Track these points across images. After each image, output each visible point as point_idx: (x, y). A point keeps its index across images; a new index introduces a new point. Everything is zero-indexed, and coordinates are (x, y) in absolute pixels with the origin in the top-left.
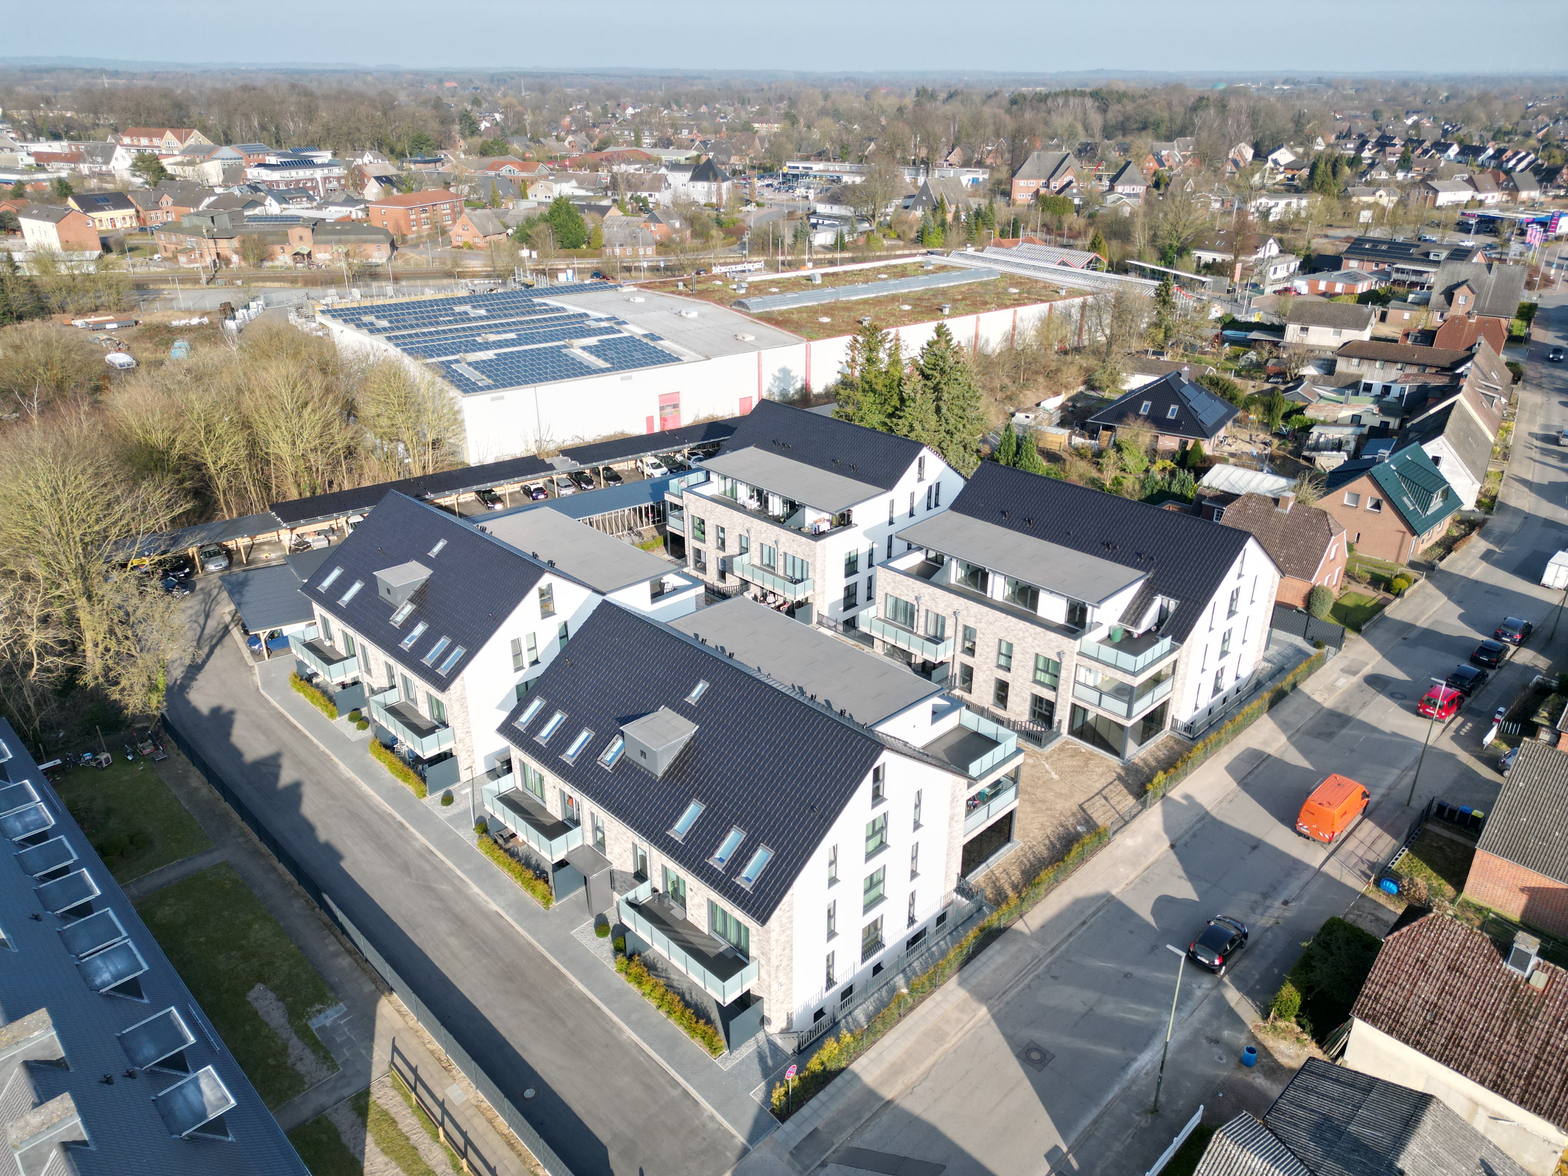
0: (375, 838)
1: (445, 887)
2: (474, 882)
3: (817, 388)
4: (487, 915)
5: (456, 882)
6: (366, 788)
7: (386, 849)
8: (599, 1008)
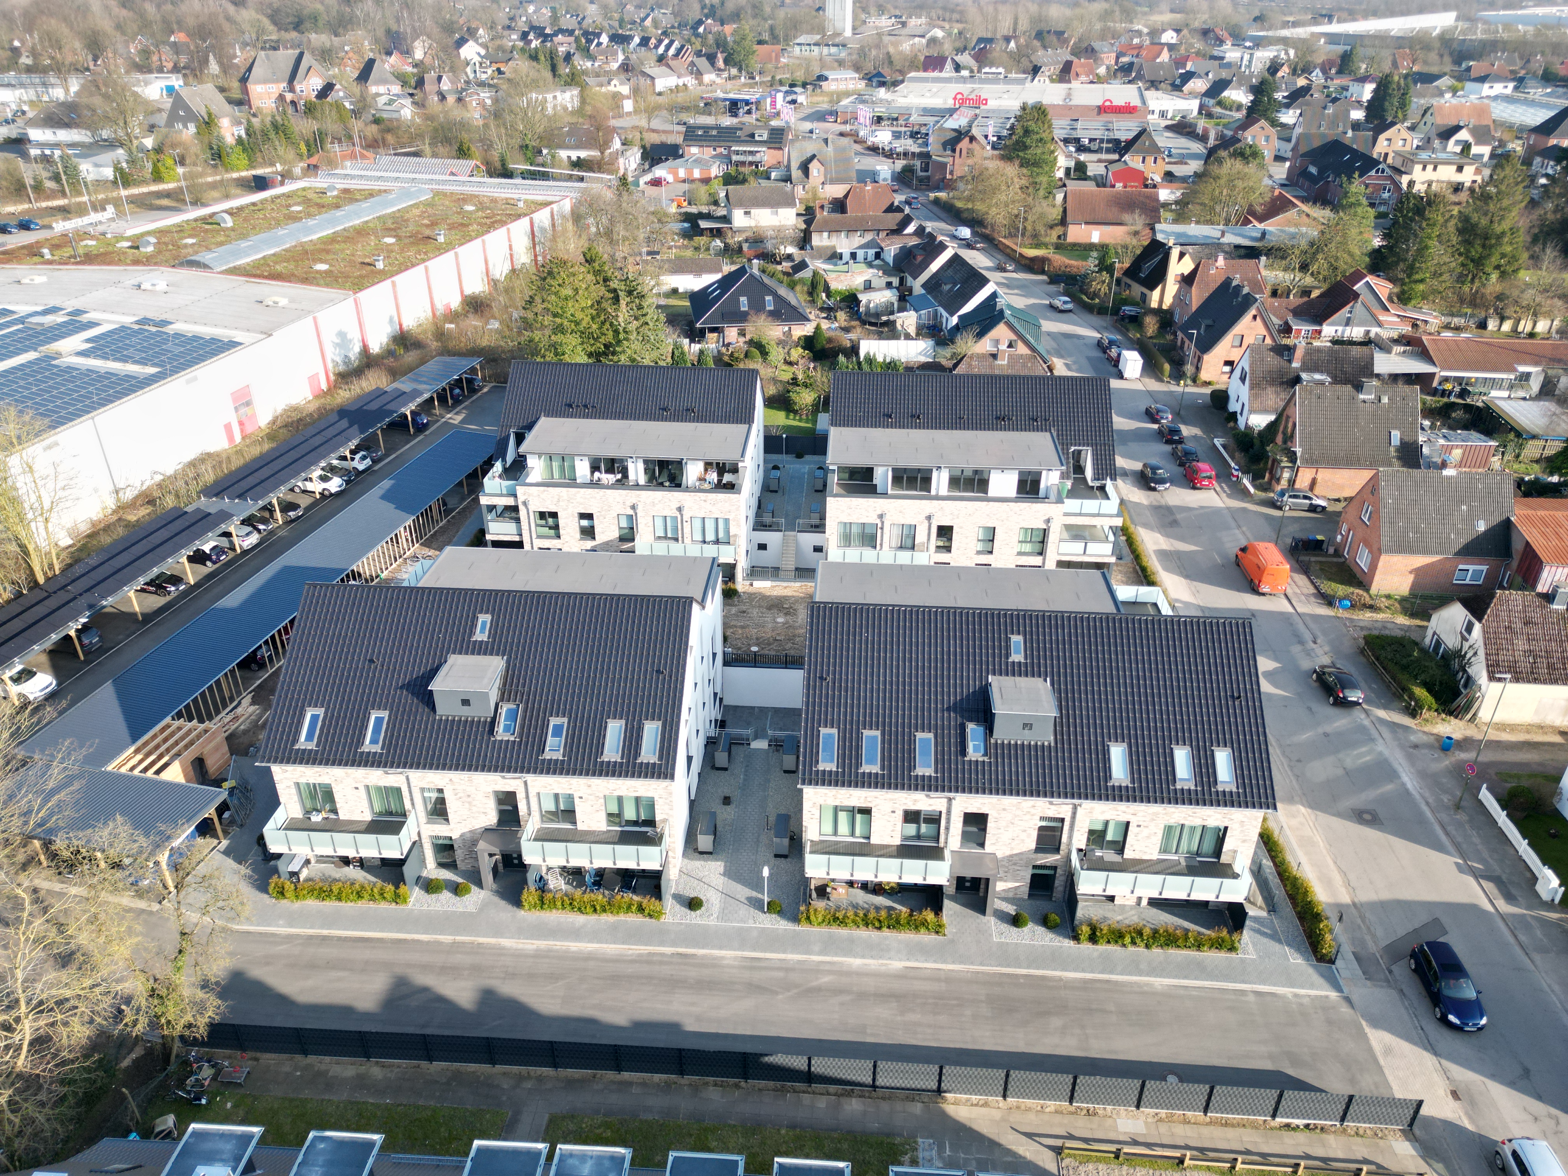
0: (674, 984)
1: (825, 979)
2: (845, 956)
3: (375, 348)
4: (902, 976)
5: (827, 967)
6: (575, 946)
7: (705, 986)
8: (1108, 981)
